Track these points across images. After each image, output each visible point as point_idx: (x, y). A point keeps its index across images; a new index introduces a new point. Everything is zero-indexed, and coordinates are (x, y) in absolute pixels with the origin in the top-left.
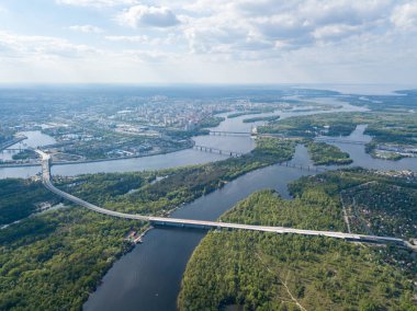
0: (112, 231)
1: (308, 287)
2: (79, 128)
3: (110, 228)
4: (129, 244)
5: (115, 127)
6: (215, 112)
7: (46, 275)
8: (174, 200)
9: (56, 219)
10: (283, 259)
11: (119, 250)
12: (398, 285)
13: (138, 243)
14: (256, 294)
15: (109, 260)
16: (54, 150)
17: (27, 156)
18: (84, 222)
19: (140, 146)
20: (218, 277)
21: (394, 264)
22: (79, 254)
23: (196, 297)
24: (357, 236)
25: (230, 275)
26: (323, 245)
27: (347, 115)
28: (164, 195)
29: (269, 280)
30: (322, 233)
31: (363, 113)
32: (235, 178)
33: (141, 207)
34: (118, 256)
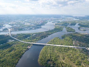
0: (24, 46)
1: (65, 58)
2: (17, 24)
3: (24, 45)
4: (28, 49)
5: (24, 23)
6: (46, 20)
7: (11, 55)
8: (37, 39)
9: (12, 43)
10: (60, 52)
11: (26, 50)
12: (84, 57)
13: (30, 48)
14: (54, 59)
15: (24, 52)
16: (12, 29)
17: (6, 30)
18: (18, 44)
19: (30, 28)
20: (47, 55)
21: (83, 53)
22: (17, 51)
23: (42, 60)
25: (49, 55)
26: (69, 49)
27: (74, 21)
28: (35, 38)
29: (57, 56)
30: (68, 46)
31: (78, 21)
32: (50, 35)
33: (30, 41)
34: (26, 51)
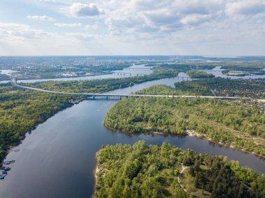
1: (191, 115)
2: (36, 68)
3: (57, 97)
4: (70, 103)
6: (127, 63)
8: (100, 89)
9: (19, 95)
10: (173, 106)
11: (63, 104)
12: (250, 112)
13: (76, 103)
14: (156, 115)
15: (55, 108)
16: (19, 74)
18: (39, 95)
24: (221, 97)
25: (138, 109)
26: (199, 100)
28: (94, 87)
29: (165, 111)
31: (219, 63)
33: (78, 90)
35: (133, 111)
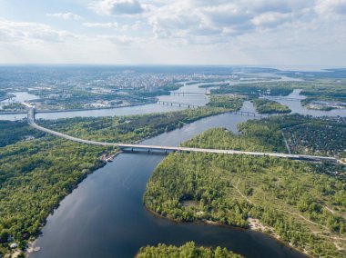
0: (87, 153)
1: (255, 189)
3: (85, 151)
4: (101, 162)
5: (91, 89)
7: (28, 180)
8: (140, 134)
9: (39, 146)
10: (234, 171)
11: (93, 165)
12: (333, 187)
13: (109, 161)
14: (211, 192)
15: (83, 171)
17: (18, 107)
18: (63, 147)
19: (113, 98)
20: (178, 181)
21: (329, 174)
22: (57, 167)
23: (159, 195)
24: (297, 156)
25: (189, 178)
26: (268, 161)
28: (132, 130)
29: (223, 183)
30: (266, 154)
31: (298, 82)
32: (193, 121)
33: (112, 138)
34: (93, 170)
35: (181, 182)
